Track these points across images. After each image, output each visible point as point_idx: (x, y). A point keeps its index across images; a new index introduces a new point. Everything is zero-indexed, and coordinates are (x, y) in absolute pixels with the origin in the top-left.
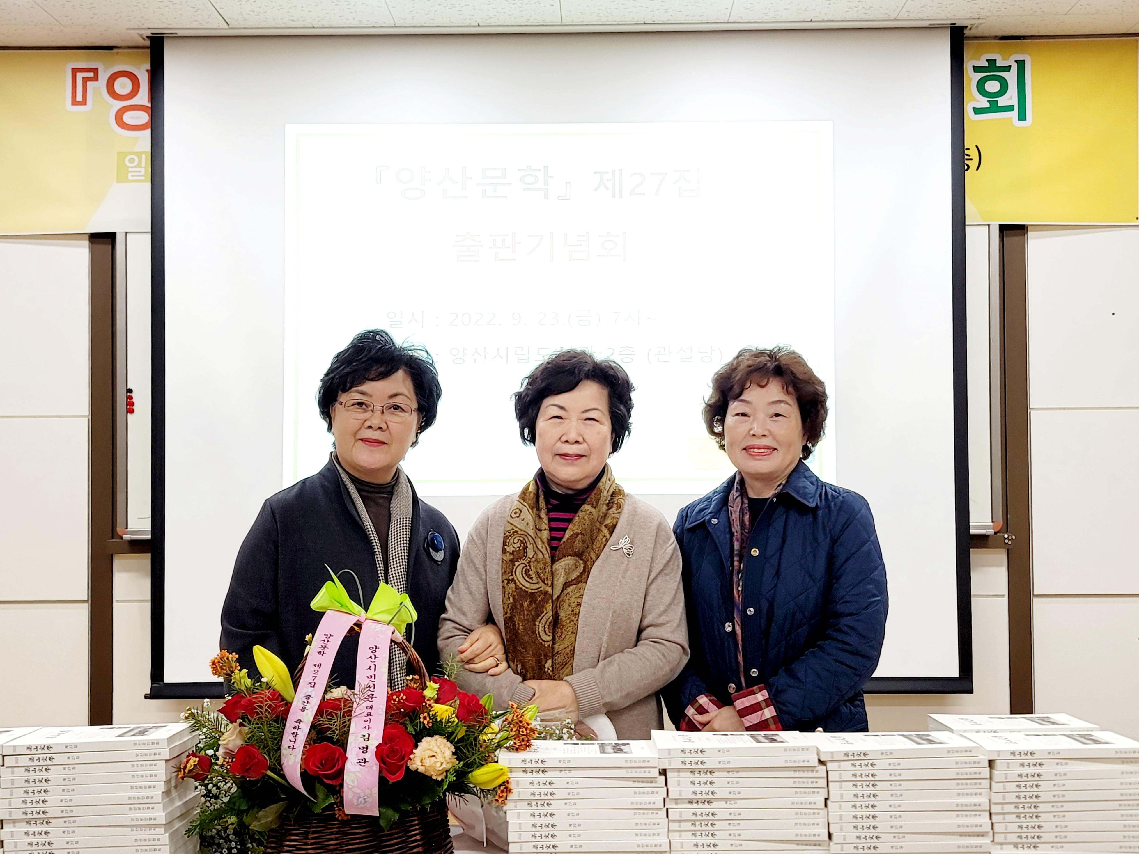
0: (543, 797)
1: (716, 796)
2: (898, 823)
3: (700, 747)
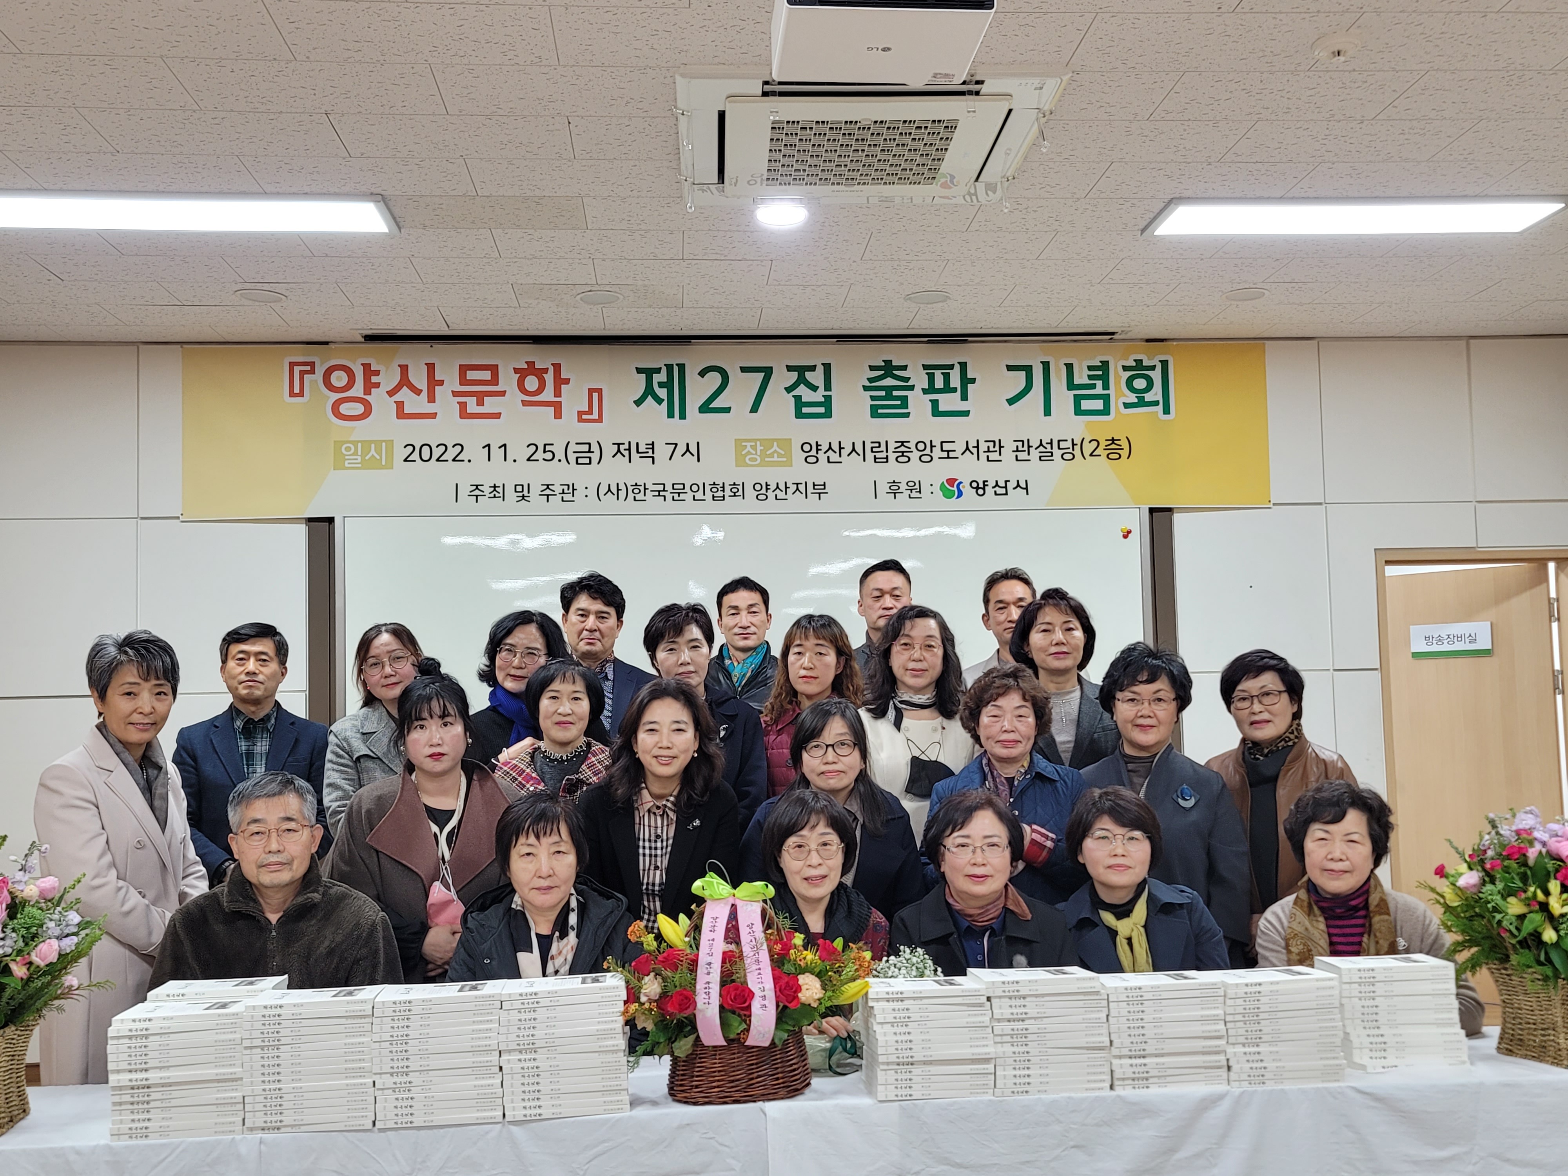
0: (903, 1020)
1: (1028, 1016)
2: (1160, 1031)
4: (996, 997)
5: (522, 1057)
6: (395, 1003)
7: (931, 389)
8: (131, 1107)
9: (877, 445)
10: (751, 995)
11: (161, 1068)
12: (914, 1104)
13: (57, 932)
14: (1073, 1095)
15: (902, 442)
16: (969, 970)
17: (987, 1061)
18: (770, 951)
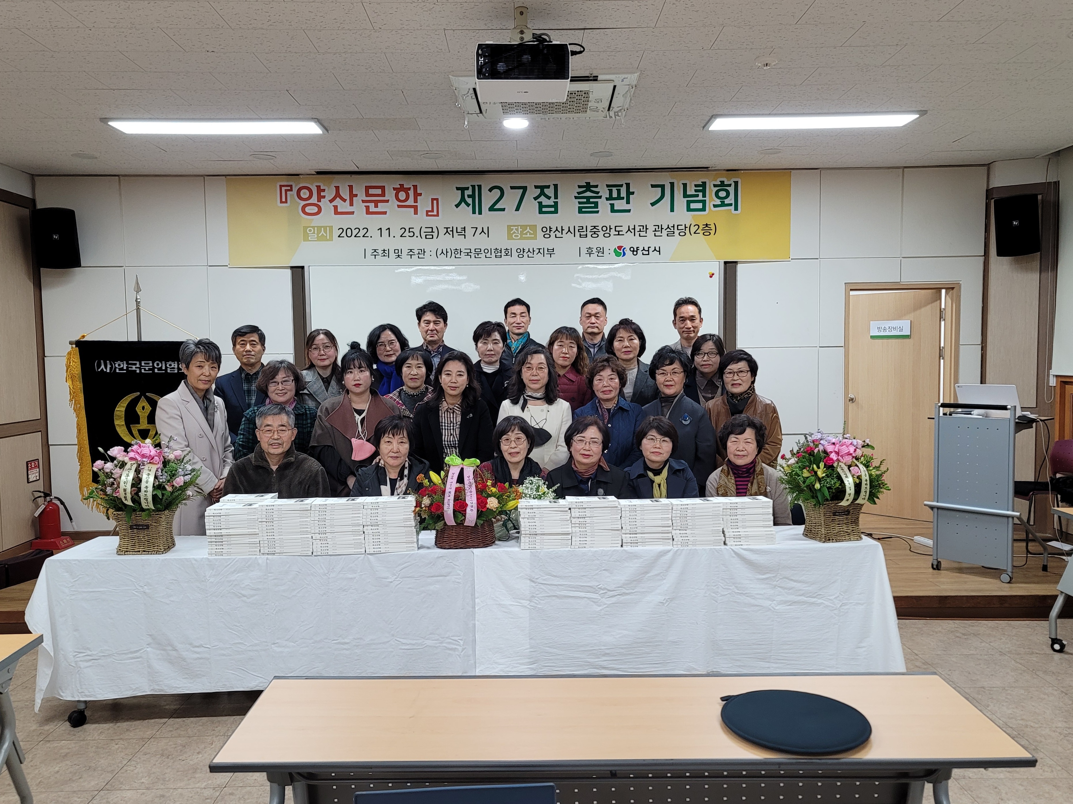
0: (531, 517)
1: (587, 516)
2: (643, 523)
3: (582, 501)
4: (573, 508)
5: (373, 528)
6: (320, 505)
7: (610, 198)
8: (215, 543)
9: (581, 228)
10: (467, 505)
11: (226, 529)
12: (537, 551)
13: (183, 473)
14: (605, 549)
15: (595, 227)
16: (567, 497)
17: (568, 534)
18: (476, 487)
